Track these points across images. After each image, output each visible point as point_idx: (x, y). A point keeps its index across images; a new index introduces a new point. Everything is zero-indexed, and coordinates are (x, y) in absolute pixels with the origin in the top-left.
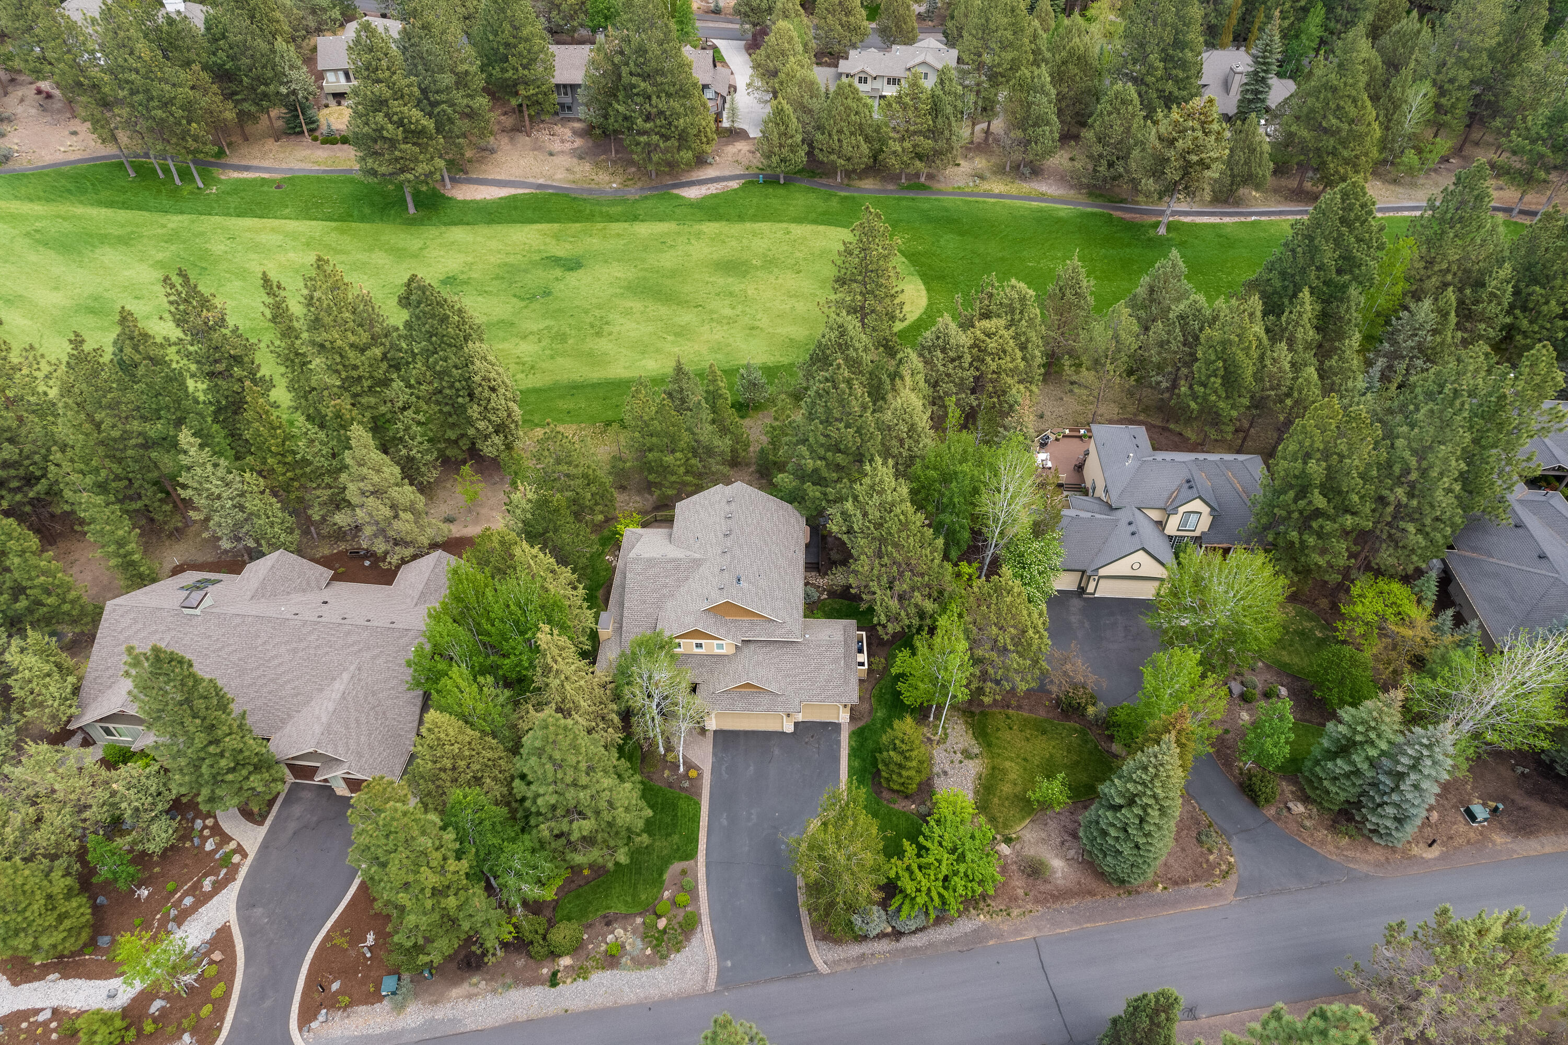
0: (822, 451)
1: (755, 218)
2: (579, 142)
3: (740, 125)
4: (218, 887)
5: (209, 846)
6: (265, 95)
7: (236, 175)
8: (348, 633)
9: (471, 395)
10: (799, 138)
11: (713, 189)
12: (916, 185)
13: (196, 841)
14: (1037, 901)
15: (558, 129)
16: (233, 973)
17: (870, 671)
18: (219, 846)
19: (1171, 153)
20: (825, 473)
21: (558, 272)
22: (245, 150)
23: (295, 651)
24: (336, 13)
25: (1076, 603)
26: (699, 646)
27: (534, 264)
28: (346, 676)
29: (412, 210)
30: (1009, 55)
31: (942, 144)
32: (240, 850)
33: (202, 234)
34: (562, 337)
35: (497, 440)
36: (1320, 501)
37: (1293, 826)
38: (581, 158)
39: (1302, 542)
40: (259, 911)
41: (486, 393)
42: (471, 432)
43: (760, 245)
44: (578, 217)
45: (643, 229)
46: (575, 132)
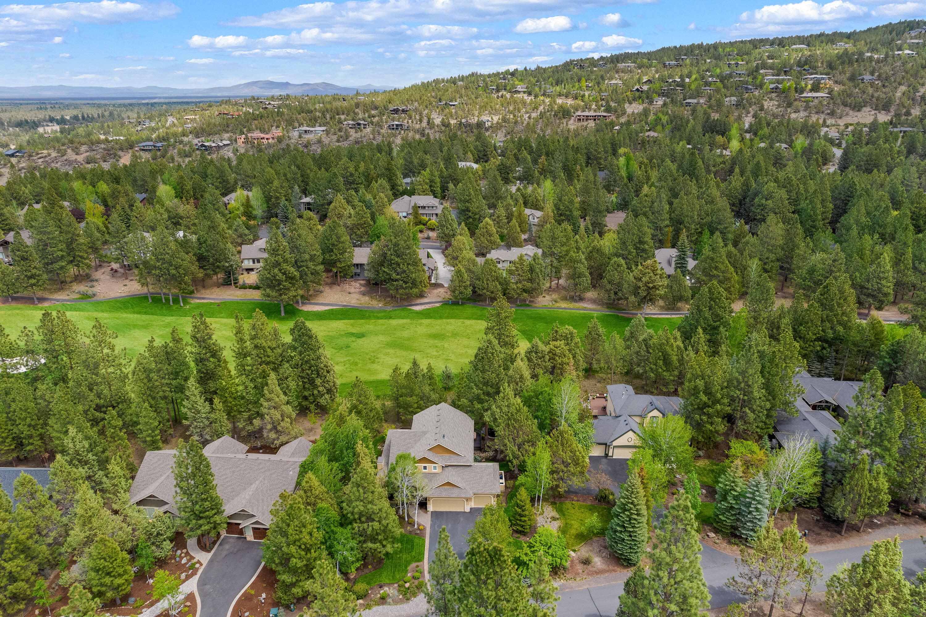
0: (481, 386)
1: (447, 318)
2: (363, 289)
3: (439, 282)
4: (188, 578)
5: (184, 561)
6: (218, 267)
7: (198, 301)
8: (260, 464)
9: (318, 374)
10: (468, 283)
11: (427, 306)
12: (524, 304)
13: (178, 559)
14: (588, 574)
15: (353, 283)
16: (196, 611)
17: (506, 486)
18: (189, 561)
19: (640, 284)
20: (482, 397)
21: (353, 339)
22: (203, 291)
23: (234, 472)
24: (251, 237)
25: (604, 460)
26: (425, 468)
27: (341, 336)
28: (257, 482)
29: (283, 314)
30: (565, 248)
31: (535, 285)
32: (199, 562)
33: (181, 324)
34: (356, 364)
35: (327, 396)
36: (704, 398)
37: (711, 543)
38: (364, 295)
39: (701, 420)
40: (208, 587)
41: (325, 373)
42: (316, 392)
43: (450, 328)
44: (363, 317)
45: (394, 322)
46: (361, 285)
